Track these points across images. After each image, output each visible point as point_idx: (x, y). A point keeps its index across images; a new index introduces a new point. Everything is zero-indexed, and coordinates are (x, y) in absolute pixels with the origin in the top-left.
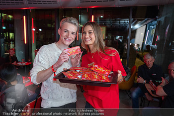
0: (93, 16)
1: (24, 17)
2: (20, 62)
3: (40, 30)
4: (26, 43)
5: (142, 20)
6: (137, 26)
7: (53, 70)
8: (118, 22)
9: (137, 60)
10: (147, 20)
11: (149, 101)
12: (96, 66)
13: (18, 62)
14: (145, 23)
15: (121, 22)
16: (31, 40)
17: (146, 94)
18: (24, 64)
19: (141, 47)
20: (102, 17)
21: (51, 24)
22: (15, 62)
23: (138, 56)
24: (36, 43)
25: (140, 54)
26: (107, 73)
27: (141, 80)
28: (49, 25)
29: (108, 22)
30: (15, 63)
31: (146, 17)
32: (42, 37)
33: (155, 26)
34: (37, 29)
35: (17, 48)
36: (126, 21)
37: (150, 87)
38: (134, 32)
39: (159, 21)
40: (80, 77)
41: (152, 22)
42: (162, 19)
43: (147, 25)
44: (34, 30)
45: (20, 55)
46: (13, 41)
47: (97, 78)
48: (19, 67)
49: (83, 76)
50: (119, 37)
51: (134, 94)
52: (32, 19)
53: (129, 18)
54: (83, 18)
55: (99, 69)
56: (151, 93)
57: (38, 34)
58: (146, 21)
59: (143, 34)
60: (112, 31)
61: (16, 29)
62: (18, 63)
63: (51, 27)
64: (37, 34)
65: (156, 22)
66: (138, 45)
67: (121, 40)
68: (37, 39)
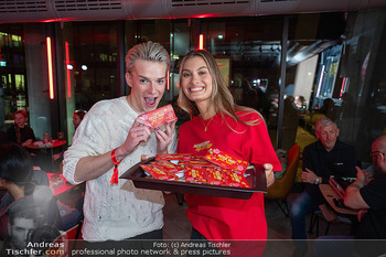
0: (201, 37)
1: (49, 39)
2: (39, 140)
3: (84, 68)
4: (52, 97)
5: (309, 44)
6: (298, 57)
7: (114, 159)
8: (258, 48)
9: (301, 131)
10: (321, 44)
11: (329, 223)
12: (217, 151)
13: (35, 140)
14: (317, 50)
15: (263, 47)
16: (64, 91)
17: (322, 207)
18: (49, 145)
19: (307, 102)
20: (220, 37)
21: (108, 53)
22: (29, 141)
23: (302, 123)
24: (76, 97)
25: (307, 118)
26: (240, 168)
27: (310, 177)
28: (103, 57)
29: (235, 48)
30: (28, 143)
31: (318, 38)
32: (87, 83)
33: (338, 57)
34: (77, 67)
35: (33, 109)
36: (275, 47)
37: (331, 192)
38: (292, 70)
39: (348, 47)
40: (180, 175)
41: (330, 48)
42: (354, 41)
43: (320, 54)
44: (70, 67)
45: (38, 123)
46: (24, 92)
47: (219, 178)
48: (37, 151)
49: (187, 175)
50: (259, 81)
51: (296, 209)
52: (67, 44)
53: (280, 39)
54: (178, 41)
55: (224, 158)
56: (333, 205)
57: (78, 76)
58: (318, 46)
59: (311, 75)
60: (243, 68)
61: (30, 66)
62: (36, 143)
63: (107, 62)
64: (76, 76)
65: (339, 48)
66: (302, 99)
67: (263, 88)
68: (78, 89)
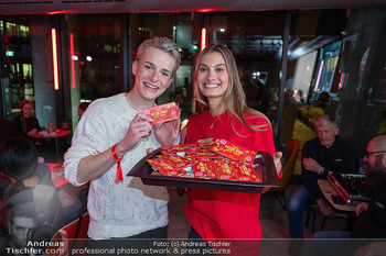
0: (204, 31)
1: (54, 31)
3: (89, 59)
4: (57, 87)
8: (259, 42)
12: (223, 142)
13: (39, 129)
15: (265, 42)
16: (69, 82)
18: (53, 134)
21: (113, 44)
22: (34, 130)
24: (81, 87)
26: (248, 159)
28: (108, 48)
30: (33, 132)
32: (92, 73)
34: (82, 57)
35: (38, 99)
36: (276, 42)
40: (188, 169)
44: (75, 58)
45: (44, 114)
46: (30, 81)
47: (228, 171)
49: (195, 169)
52: (71, 36)
54: (181, 33)
55: (231, 149)
57: (83, 66)
58: (318, 41)
61: (36, 56)
62: (41, 133)
63: (112, 53)
64: (81, 67)
68: (83, 79)
